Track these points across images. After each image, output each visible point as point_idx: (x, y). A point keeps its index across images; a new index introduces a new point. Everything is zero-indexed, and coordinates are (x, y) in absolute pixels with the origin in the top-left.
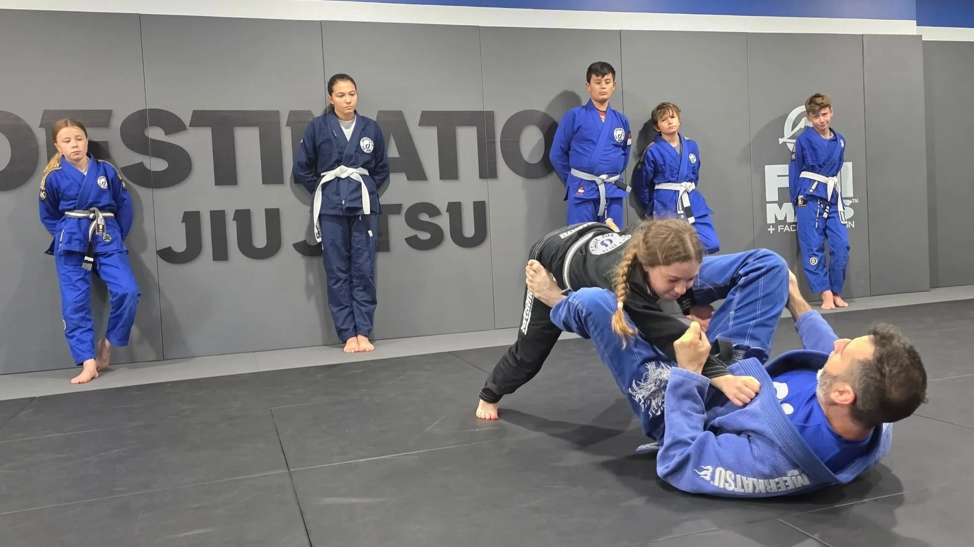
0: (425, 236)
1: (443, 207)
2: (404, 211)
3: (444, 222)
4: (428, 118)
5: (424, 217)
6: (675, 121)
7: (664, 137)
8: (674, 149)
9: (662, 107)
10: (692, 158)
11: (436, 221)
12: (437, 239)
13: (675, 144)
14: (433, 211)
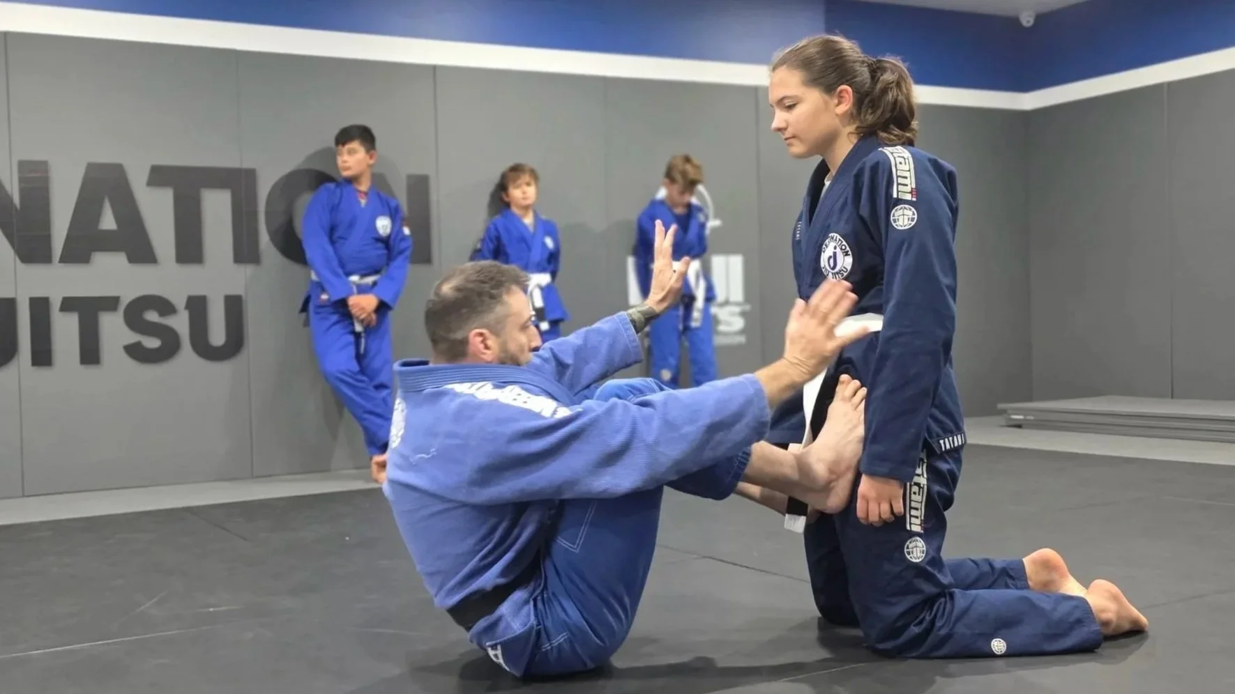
0: (152, 343)
1: (180, 302)
2: (122, 308)
3: (180, 323)
4: (159, 176)
5: (152, 316)
6: (531, 191)
7: (515, 210)
8: (525, 227)
9: (516, 169)
10: (549, 242)
11: (170, 321)
12: (170, 348)
13: (528, 220)
14: (165, 307)
